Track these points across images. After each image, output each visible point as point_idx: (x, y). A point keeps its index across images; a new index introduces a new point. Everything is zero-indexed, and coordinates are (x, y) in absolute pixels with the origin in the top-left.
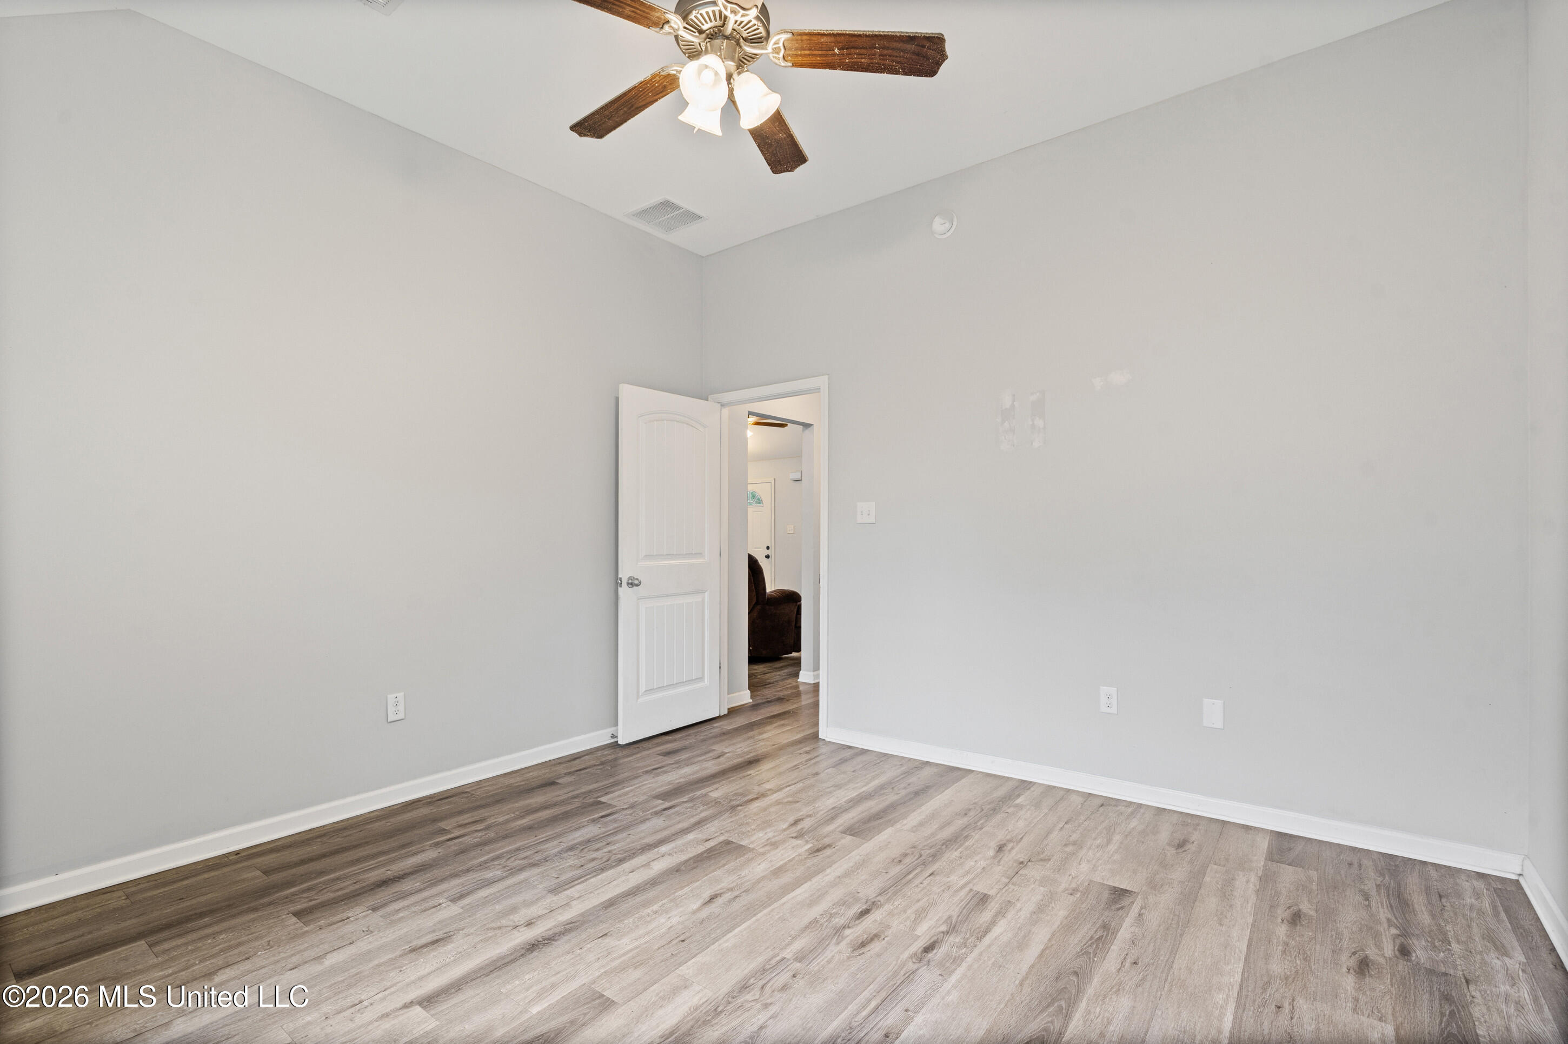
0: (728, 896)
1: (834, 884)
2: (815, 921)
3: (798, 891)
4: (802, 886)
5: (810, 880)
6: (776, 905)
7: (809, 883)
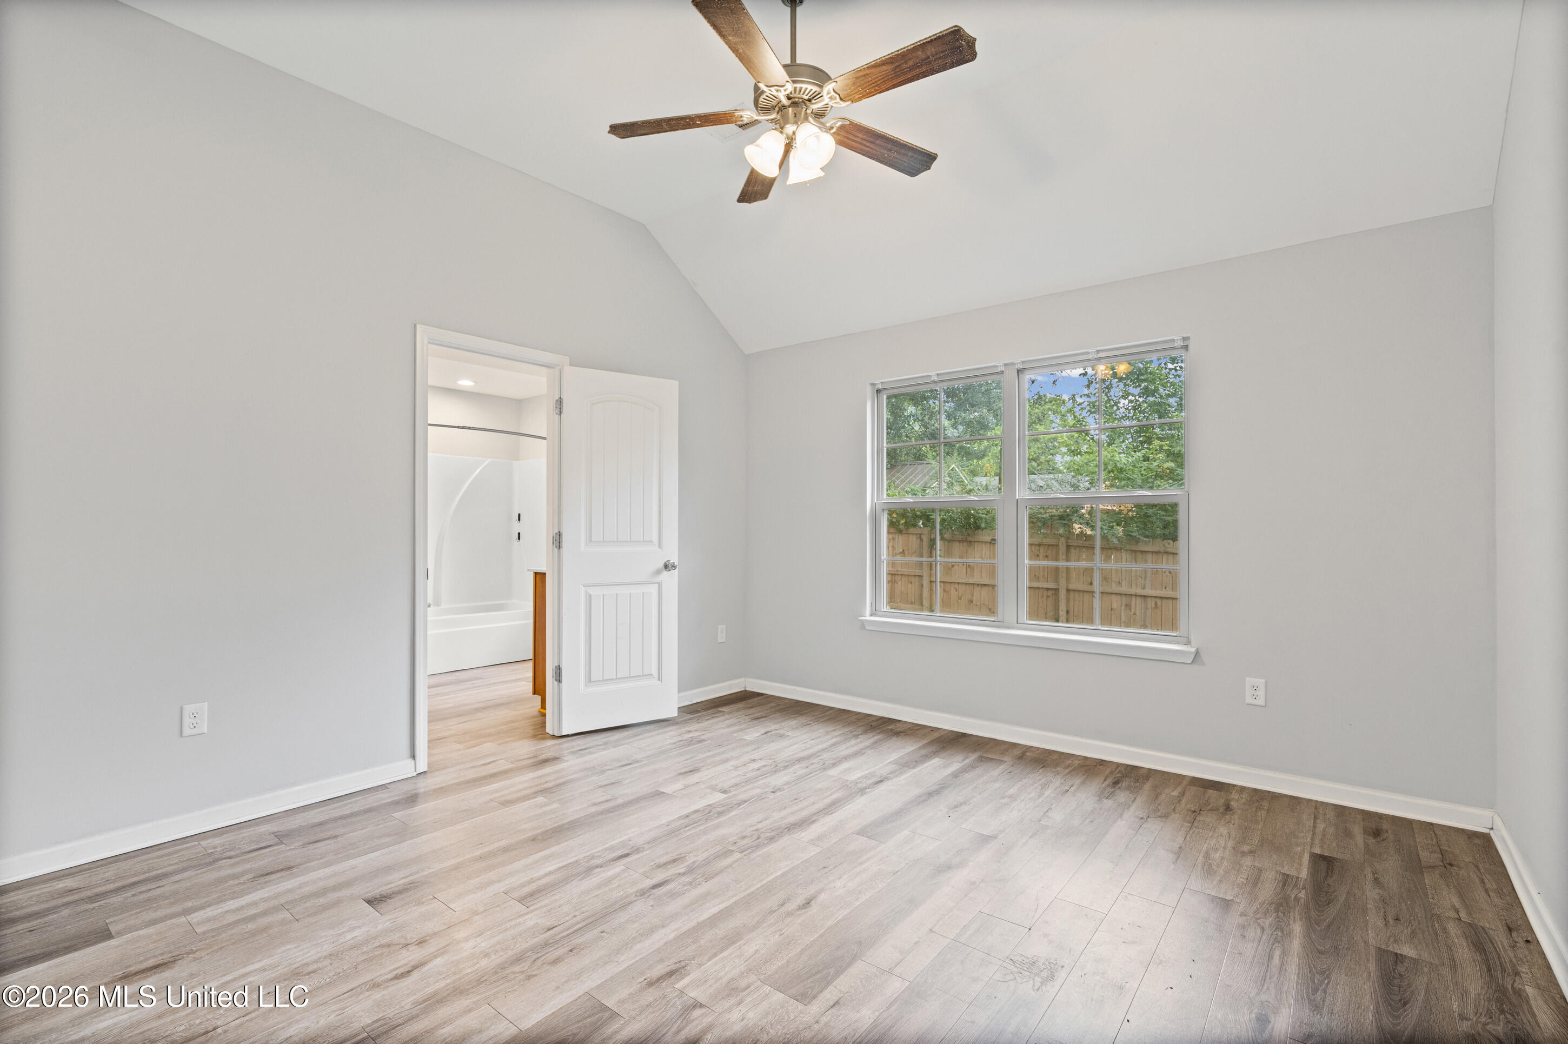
0: (791, 906)
1: (674, 917)
2: (707, 880)
3: (715, 910)
4: (709, 916)
5: (698, 924)
6: (742, 895)
7: (701, 919)
